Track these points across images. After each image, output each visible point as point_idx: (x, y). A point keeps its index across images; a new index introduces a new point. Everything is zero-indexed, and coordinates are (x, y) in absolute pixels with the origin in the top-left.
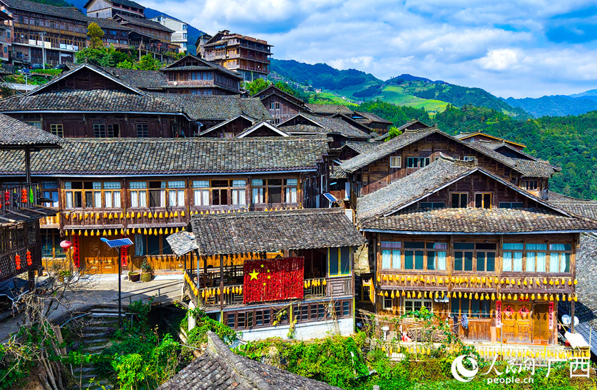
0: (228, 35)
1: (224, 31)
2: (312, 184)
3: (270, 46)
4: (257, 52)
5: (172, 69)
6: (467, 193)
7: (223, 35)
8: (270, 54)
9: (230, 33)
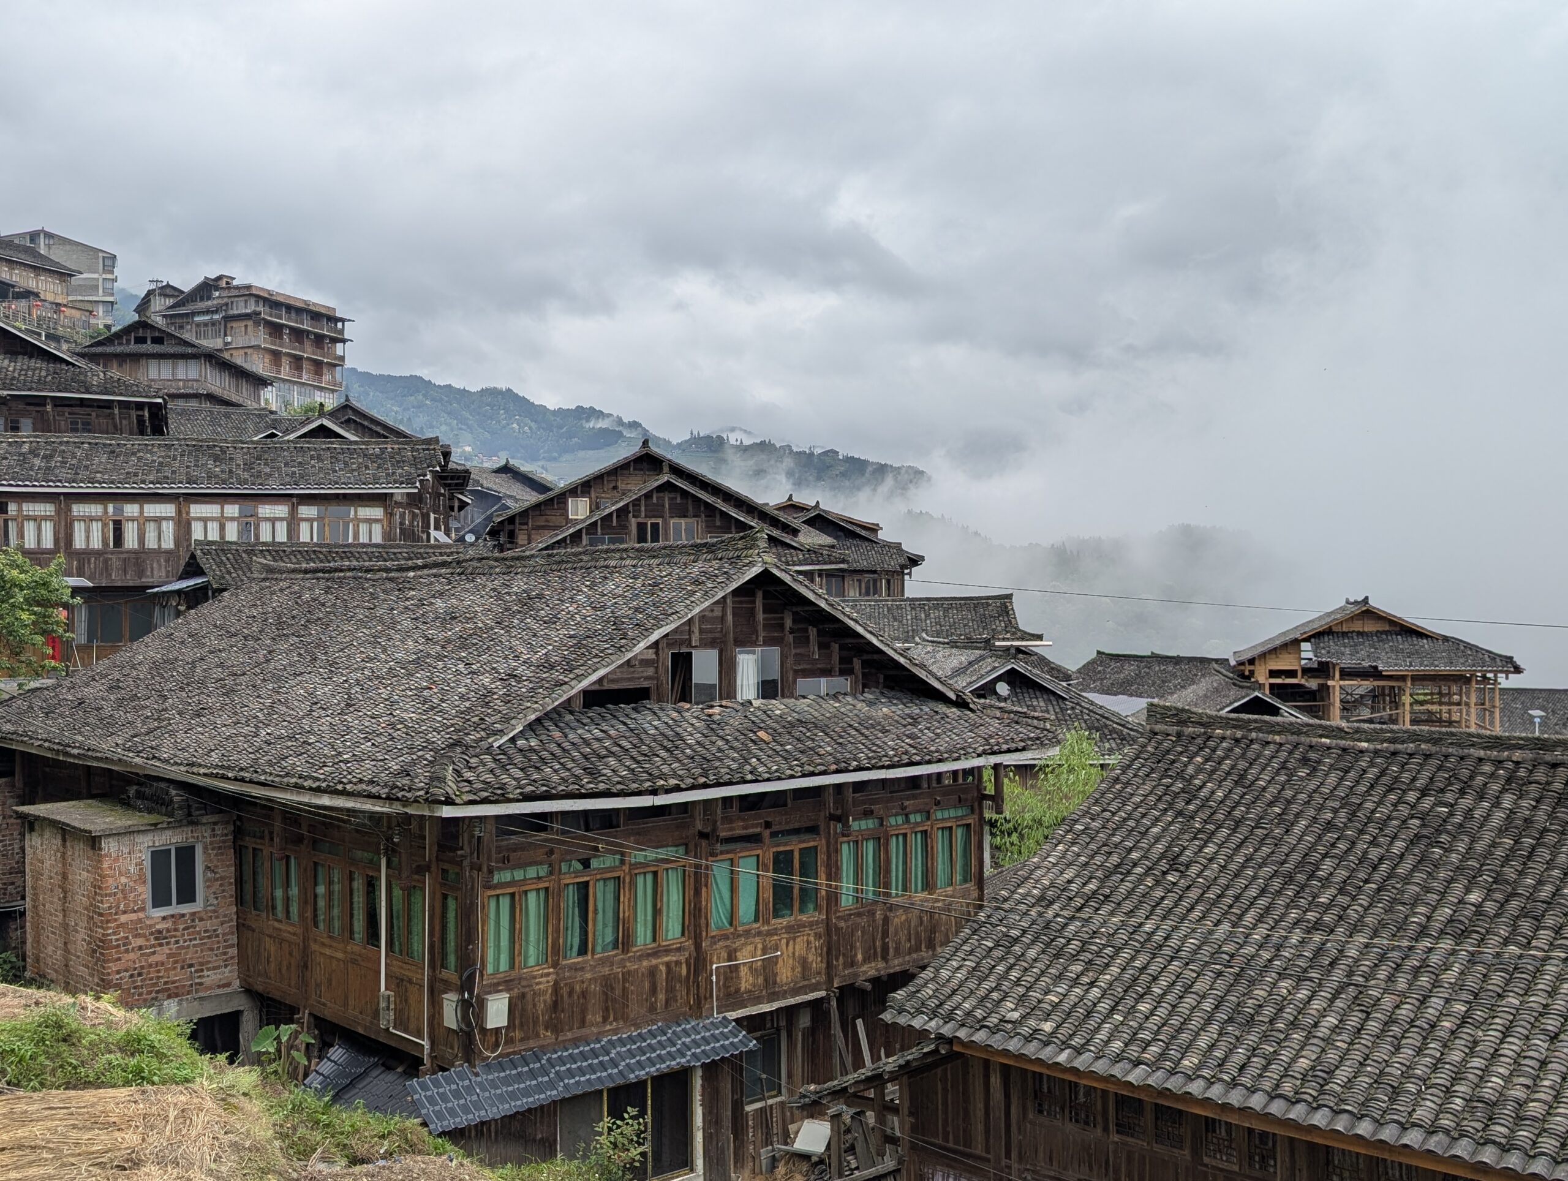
0: (229, 288)
1: (220, 278)
2: (412, 522)
3: (343, 321)
4: (308, 332)
5: (99, 349)
6: (660, 521)
7: (217, 288)
8: (344, 341)
9: (235, 283)
